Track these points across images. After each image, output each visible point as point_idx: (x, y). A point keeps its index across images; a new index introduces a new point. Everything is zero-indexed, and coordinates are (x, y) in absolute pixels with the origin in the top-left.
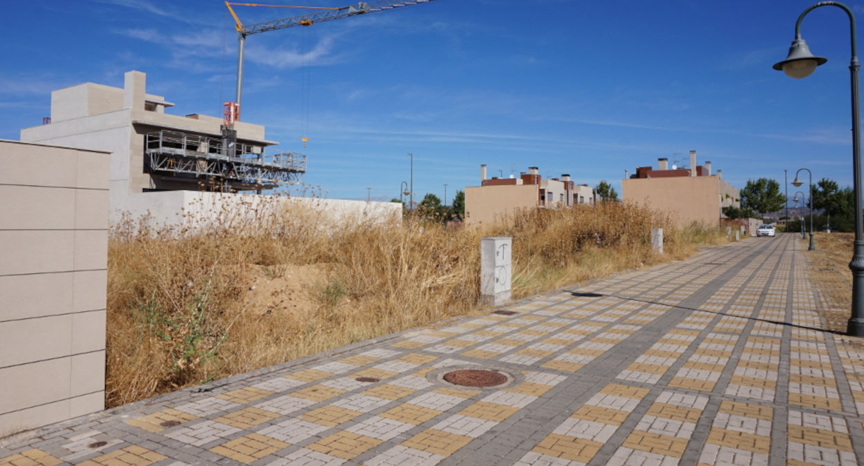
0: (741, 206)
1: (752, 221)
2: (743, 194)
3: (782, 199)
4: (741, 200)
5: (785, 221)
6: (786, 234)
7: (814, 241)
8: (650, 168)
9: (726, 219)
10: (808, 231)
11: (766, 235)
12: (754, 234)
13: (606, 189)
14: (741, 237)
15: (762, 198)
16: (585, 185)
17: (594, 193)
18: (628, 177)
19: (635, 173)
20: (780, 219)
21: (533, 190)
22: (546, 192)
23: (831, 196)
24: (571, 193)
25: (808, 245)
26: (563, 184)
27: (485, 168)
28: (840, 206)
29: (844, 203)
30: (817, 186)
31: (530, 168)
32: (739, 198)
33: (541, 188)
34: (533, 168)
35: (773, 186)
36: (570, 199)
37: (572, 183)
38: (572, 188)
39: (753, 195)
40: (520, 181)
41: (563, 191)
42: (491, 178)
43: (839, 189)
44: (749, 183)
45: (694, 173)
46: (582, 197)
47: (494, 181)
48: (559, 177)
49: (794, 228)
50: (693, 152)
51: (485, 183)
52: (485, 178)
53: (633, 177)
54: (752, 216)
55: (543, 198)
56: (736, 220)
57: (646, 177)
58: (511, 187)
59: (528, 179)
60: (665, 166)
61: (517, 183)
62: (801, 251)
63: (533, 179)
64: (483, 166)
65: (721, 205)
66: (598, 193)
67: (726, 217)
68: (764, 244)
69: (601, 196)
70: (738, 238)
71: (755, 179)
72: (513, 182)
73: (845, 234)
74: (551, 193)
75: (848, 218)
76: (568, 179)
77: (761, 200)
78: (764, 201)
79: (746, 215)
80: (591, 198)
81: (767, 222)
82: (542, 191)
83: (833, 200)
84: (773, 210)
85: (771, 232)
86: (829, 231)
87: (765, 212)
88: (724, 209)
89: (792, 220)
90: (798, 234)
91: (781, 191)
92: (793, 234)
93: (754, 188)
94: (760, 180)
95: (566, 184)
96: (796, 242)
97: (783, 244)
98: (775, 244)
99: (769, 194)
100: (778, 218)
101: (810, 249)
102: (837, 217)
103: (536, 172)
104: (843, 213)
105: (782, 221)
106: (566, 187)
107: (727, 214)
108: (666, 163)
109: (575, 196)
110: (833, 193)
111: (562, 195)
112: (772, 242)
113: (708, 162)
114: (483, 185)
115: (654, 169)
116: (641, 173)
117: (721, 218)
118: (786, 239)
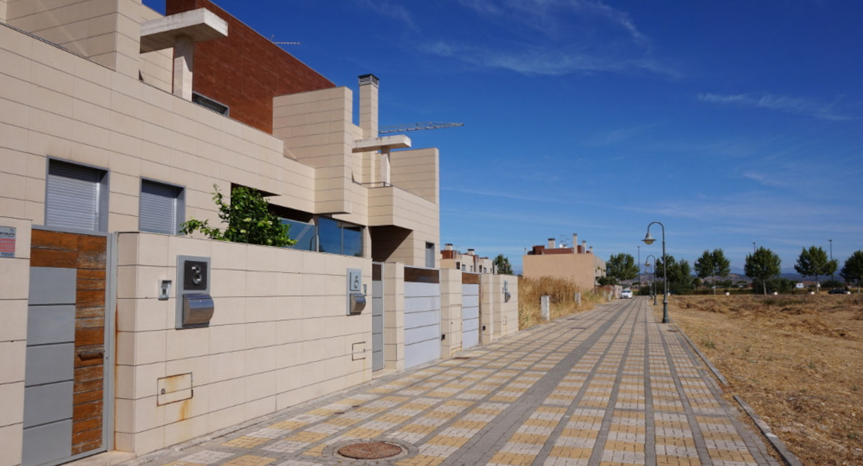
0: (607, 275)
1: (616, 286)
2: (608, 266)
3: (636, 270)
4: (607, 270)
5: (638, 286)
6: (639, 297)
7: (657, 300)
8: (543, 247)
9: (599, 286)
10: (654, 294)
11: (626, 297)
12: (618, 297)
13: (503, 262)
14: (612, 299)
15: (622, 269)
16: (486, 258)
17: (493, 264)
18: (526, 253)
19: (531, 250)
20: (633, 284)
21: (452, 263)
22: (461, 264)
23: (670, 267)
24: (478, 265)
25: (653, 302)
28: (676, 275)
29: (680, 272)
30: (661, 260)
31: (446, 244)
32: (605, 269)
33: (456, 261)
34: (449, 245)
35: (630, 259)
36: (476, 269)
37: (478, 256)
38: (477, 261)
39: (615, 266)
43: (676, 261)
44: (612, 257)
45: (576, 250)
46: (485, 268)
48: (467, 252)
49: (644, 292)
50: (575, 235)
53: (530, 253)
54: (616, 283)
56: (606, 286)
57: (540, 254)
60: (554, 245)
62: (649, 306)
63: (450, 254)
65: (595, 275)
66: (496, 263)
67: (599, 284)
68: (627, 303)
69: (498, 266)
70: (610, 299)
71: (616, 254)
73: (680, 296)
74: (465, 265)
75: (683, 283)
76: (473, 253)
77: (621, 271)
78: (623, 271)
79: (613, 283)
80: (471, 266)
81: (625, 286)
82: (458, 264)
83: (671, 270)
84: (629, 278)
85: (630, 295)
86: (669, 294)
87: (624, 279)
88: (597, 278)
89: (643, 285)
90: (648, 297)
91: (636, 262)
92: (644, 297)
93: (616, 261)
94: (619, 255)
95: (474, 257)
96: (646, 301)
97: (639, 303)
98: (634, 302)
99: (627, 266)
100: (631, 284)
101: (654, 304)
102: (675, 283)
103: (451, 248)
104: (678, 280)
105: (635, 286)
107: (599, 282)
108: (554, 242)
109: (481, 267)
110: (671, 265)
112: (631, 301)
113: (584, 242)
115: (546, 248)
116: (536, 251)
117: (595, 286)
118: (640, 300)
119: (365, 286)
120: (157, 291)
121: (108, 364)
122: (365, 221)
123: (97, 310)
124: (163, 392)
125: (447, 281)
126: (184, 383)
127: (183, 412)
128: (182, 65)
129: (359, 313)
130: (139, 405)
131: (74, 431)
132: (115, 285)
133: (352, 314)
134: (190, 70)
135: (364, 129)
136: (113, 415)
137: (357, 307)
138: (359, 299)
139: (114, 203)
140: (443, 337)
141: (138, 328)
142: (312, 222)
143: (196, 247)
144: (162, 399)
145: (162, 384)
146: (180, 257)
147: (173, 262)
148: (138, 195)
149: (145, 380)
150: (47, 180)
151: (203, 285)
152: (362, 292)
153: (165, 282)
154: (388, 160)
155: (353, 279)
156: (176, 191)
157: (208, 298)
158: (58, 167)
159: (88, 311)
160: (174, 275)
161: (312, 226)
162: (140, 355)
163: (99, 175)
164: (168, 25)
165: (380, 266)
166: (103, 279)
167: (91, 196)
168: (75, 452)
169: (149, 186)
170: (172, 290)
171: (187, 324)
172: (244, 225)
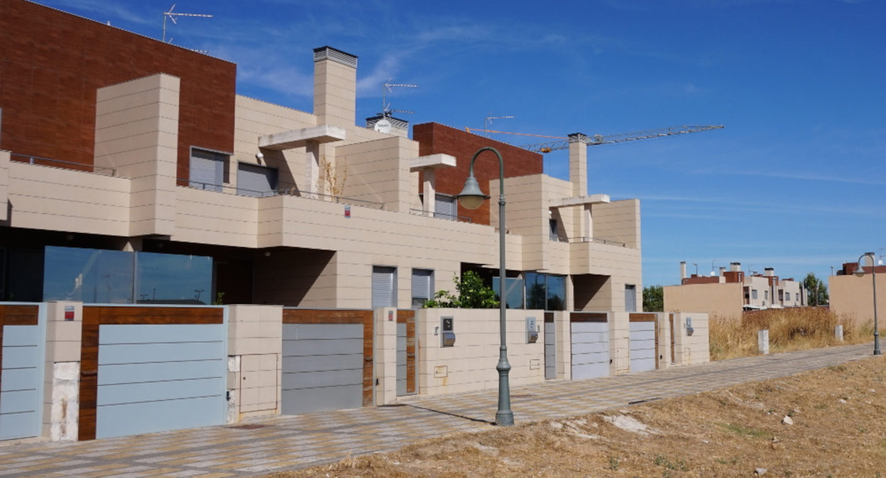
13: (813, 284)
16: (790, 280)
17: (801, 288)
18: (835, 273)
19: (842, 269)
21: (737, 288)
22: (750, 289)
24: (776, 289)
26: (767, 280)
27: (685, 265)
31: (731, 263)
33: (745, 285)
34: (735, 264)
36: (774, 295)
37: (777, 278)
38: (777, 284)
40: (722, 279)
41: (768, 288)
42: (690, 277)
46: (787, 293)
47: (694, 279)
48: (763, 272)
51: (685, 282)
52: (685, 277)
53: (840, 273)
55: (747, 296)
58: (713, 285)
59: (732, 277)
61: (720, 282)
63: (736, 277)
64: (682, 263)
66: (806, 287)
69: (808, 290)
72: (715, 280)
74: (755, 291)
76: (772, 274)
80: (797, 294)
82: (746, 289)
95: (770, 279)
103: (738, 269)
106: (771, 283)
108: (873, 257)
109: (781, 292)
111: (766, 292)
114: (683, 284)
116: (847, 270)
119: (539, 327)
120: (434, 331)
121: (417, 360)
122: (567, 271)
123: (412, 339)
124: (437, 372)
125: (613, 321)
126: (444, 370)
127: (444, 382)
128: (428, 187)
129: (535, 342)
130: (429, 377)
131: (407, 384)
132: (419, 330)
133: (529, 342)
134: (433, 188)
135: (573, 182)
136: (419, 380)
137: (532, 339)
138: (534, 334)
139: (400, 284)
140: (611, 361)
141: (428, 346)
142: (520, 277)
143: (448, 312)
144: (437, 375)
145: (436, 369)
146: (442, 317)
147: (439, 319)
148: (410, 278)
149: (431, 367)
150: (372, 277)
151: (451, 329)
152: (537, 330)
153: (437, 328)
154: (590, 216)
155: (531, 322)
156: (429, 272)
157: (453, 334)
158: (377, 269)
159: (411, 339)
160: (440, 325)
161: (520, 281)
162: (429, 358)
163: (392, 270)
164: (420, 163)
165: (553, 314)
166: (414, 327)
167: (389, 281)
168: (408, 392)
169: (416, 272)
170: (439, 331)
171: (445, 345)
172: (469, 294)
